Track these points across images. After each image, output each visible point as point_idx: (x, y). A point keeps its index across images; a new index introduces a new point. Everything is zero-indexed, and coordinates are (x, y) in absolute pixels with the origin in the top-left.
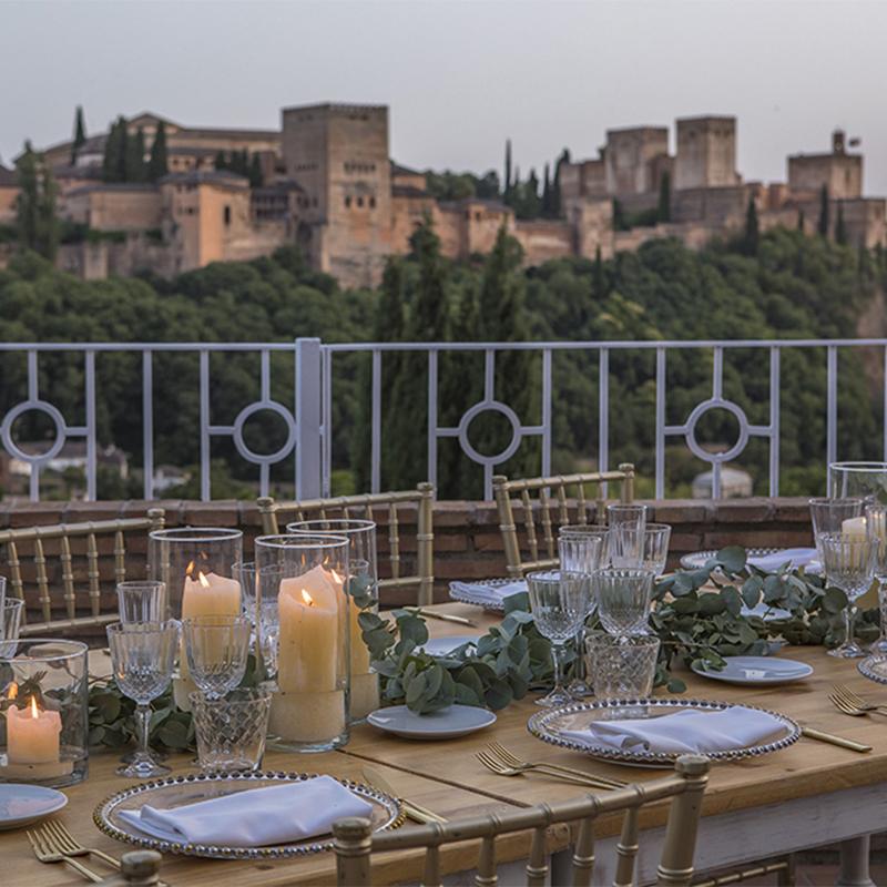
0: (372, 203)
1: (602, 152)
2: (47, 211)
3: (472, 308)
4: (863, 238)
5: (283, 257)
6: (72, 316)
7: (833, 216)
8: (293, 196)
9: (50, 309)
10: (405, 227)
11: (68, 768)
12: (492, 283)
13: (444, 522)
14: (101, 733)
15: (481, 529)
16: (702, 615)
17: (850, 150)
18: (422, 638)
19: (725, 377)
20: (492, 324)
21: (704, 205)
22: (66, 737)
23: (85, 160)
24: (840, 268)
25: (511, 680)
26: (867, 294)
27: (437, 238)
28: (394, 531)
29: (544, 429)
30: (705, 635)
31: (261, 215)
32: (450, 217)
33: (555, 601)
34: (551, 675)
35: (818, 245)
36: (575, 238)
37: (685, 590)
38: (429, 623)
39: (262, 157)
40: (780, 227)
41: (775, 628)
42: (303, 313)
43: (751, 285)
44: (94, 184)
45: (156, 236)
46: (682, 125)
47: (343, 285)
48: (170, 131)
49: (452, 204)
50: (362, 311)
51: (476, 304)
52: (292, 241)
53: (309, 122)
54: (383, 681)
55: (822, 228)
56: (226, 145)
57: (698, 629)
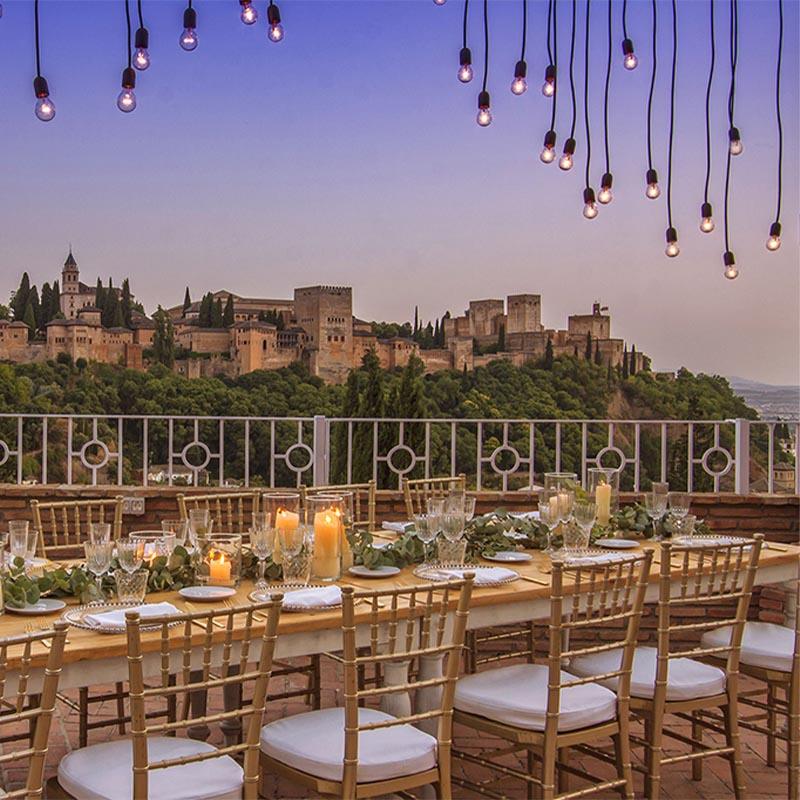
0: (343, 339)
1: (467, 313)
2: (169, 342)
3: (396, 397)
4: (610, 361)
5: (294, 367)
6: (181, 397)
7: (594, 350)
8: (300, 335)
9: (170, 394)
10: (360, 352)
11: (233, 582)
12: (406, 384)
13: (379, 499)
14: (244, 572)
15: (397, 502)
16: (487, 534)
17: (602, 313)
18: (370, 541)
19: (535, 436)
20: (406, 405)
21: (523, 342)
22: (233, 572)
23: (189, 316)
24: (597, 377)
25: (407, 558)
26: (613, 391)
27: (378, 359)
28: (358, 501)
29: (426, 458)
30: (488, 542)
31: (283, 345)
32: (384, 346)
33: (425, 527)
34: (423, 556)
35: (586, 364)
36: (452, 359)
37: (481, 525)
38: (374, 538)
39: (284, 315)
40: (565, 354)
41: (520, 542)
42: (305, 397)
43: (548, 385)
44: (194, 328)
45: (226, 356)
46: (510, 299)
47: (327, 383)
48: (235, 300)
49: (386, 340)
50: (336, 397)
51: (398, 394)
52: (299, 359)
53: (310, 296)
54: (355, 556)
55: (588, 355)
56: (265, 308)
57: (486, 540)
